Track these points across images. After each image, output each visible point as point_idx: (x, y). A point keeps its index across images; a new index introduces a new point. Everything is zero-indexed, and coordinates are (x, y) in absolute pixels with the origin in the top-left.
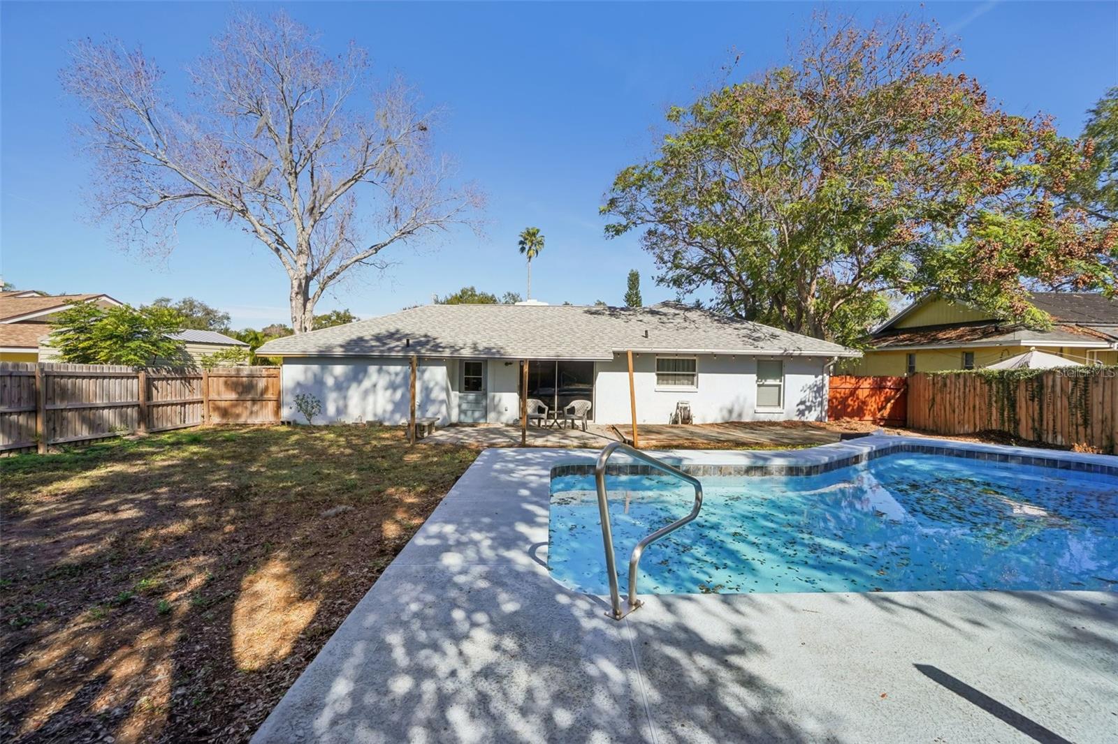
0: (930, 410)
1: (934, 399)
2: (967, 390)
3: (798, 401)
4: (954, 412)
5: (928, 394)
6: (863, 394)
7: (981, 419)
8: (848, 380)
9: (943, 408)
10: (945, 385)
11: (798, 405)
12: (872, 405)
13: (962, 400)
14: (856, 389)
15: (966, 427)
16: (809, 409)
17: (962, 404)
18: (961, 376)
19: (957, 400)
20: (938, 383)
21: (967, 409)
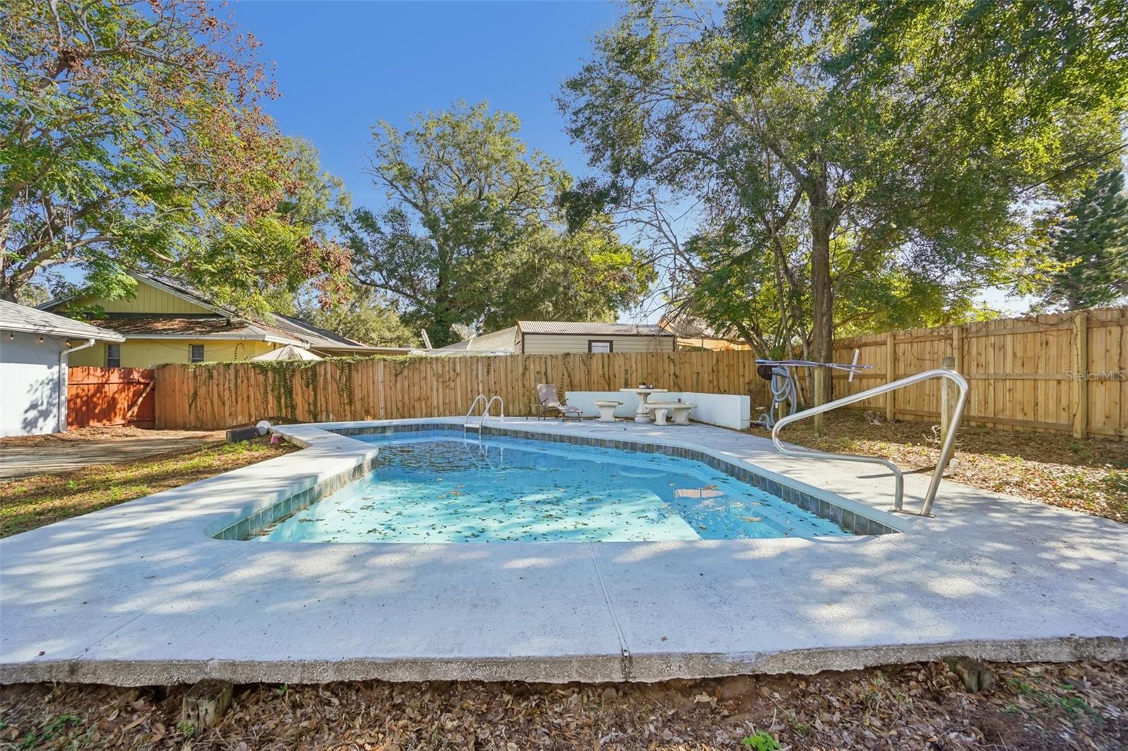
0: (190, 406)
1: (195, 394)
2: (239, 381)
3: (27, 406)
4: (224, 404)
5: (189, 387)
6: (110, 390)
7: (256, 409)
8: (92, 372)
9: (208, 401)
10: (211, 377)
11: (26, 412)
12: (123, 403)
13: (233, 392)
14: (103, 385)
15: (240, 418)
16: (45, 414)
17: (234, 395)
18: (232, 367)
19: (227, 392)
20: (200, 375)
21: (240, 400)
